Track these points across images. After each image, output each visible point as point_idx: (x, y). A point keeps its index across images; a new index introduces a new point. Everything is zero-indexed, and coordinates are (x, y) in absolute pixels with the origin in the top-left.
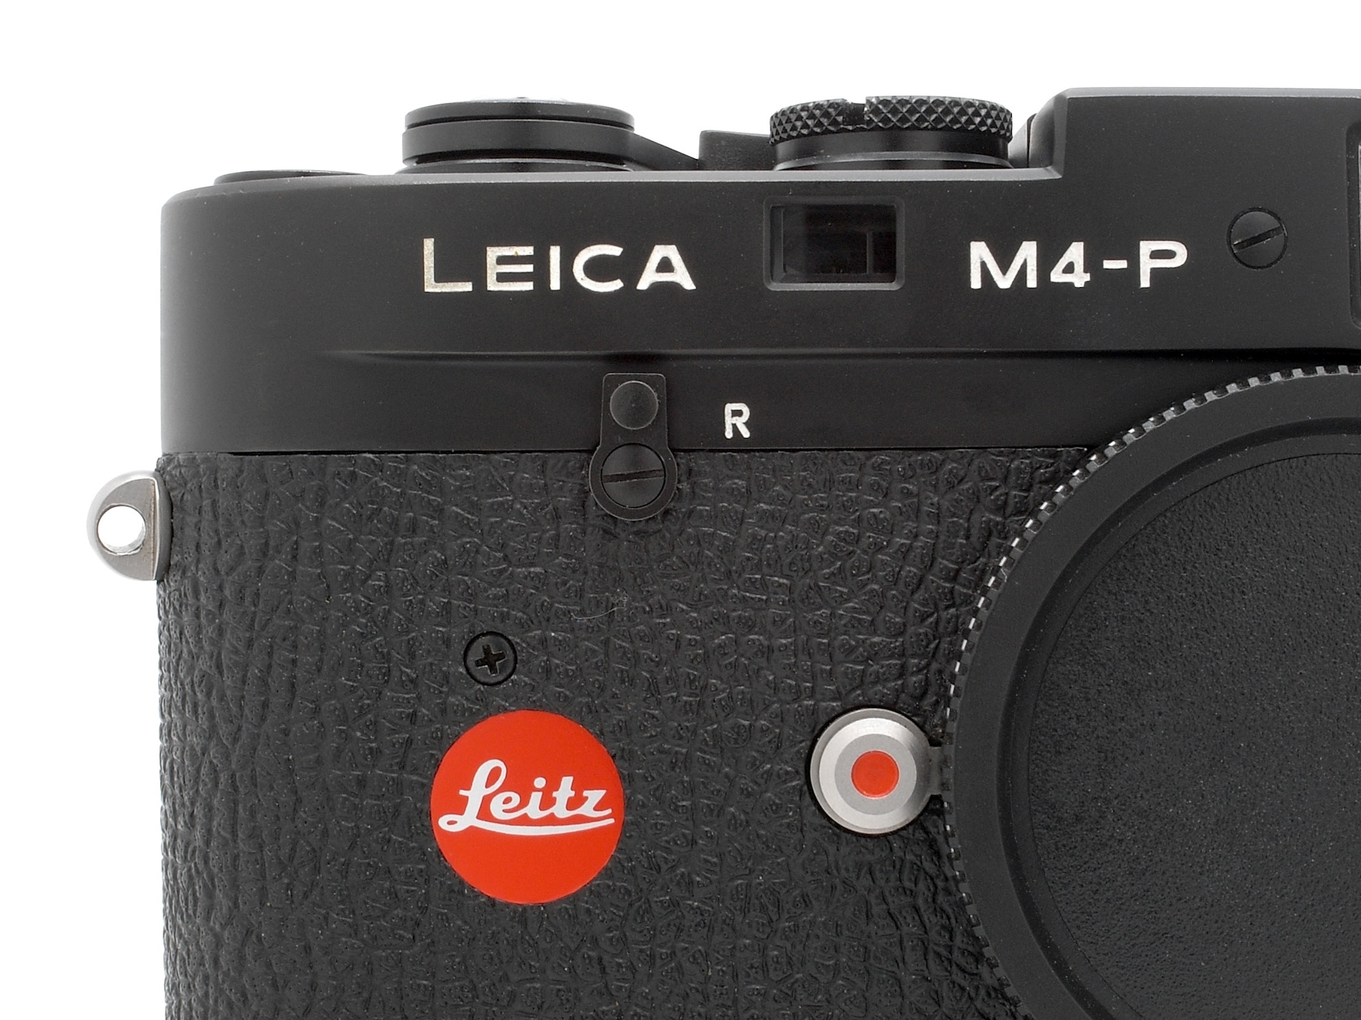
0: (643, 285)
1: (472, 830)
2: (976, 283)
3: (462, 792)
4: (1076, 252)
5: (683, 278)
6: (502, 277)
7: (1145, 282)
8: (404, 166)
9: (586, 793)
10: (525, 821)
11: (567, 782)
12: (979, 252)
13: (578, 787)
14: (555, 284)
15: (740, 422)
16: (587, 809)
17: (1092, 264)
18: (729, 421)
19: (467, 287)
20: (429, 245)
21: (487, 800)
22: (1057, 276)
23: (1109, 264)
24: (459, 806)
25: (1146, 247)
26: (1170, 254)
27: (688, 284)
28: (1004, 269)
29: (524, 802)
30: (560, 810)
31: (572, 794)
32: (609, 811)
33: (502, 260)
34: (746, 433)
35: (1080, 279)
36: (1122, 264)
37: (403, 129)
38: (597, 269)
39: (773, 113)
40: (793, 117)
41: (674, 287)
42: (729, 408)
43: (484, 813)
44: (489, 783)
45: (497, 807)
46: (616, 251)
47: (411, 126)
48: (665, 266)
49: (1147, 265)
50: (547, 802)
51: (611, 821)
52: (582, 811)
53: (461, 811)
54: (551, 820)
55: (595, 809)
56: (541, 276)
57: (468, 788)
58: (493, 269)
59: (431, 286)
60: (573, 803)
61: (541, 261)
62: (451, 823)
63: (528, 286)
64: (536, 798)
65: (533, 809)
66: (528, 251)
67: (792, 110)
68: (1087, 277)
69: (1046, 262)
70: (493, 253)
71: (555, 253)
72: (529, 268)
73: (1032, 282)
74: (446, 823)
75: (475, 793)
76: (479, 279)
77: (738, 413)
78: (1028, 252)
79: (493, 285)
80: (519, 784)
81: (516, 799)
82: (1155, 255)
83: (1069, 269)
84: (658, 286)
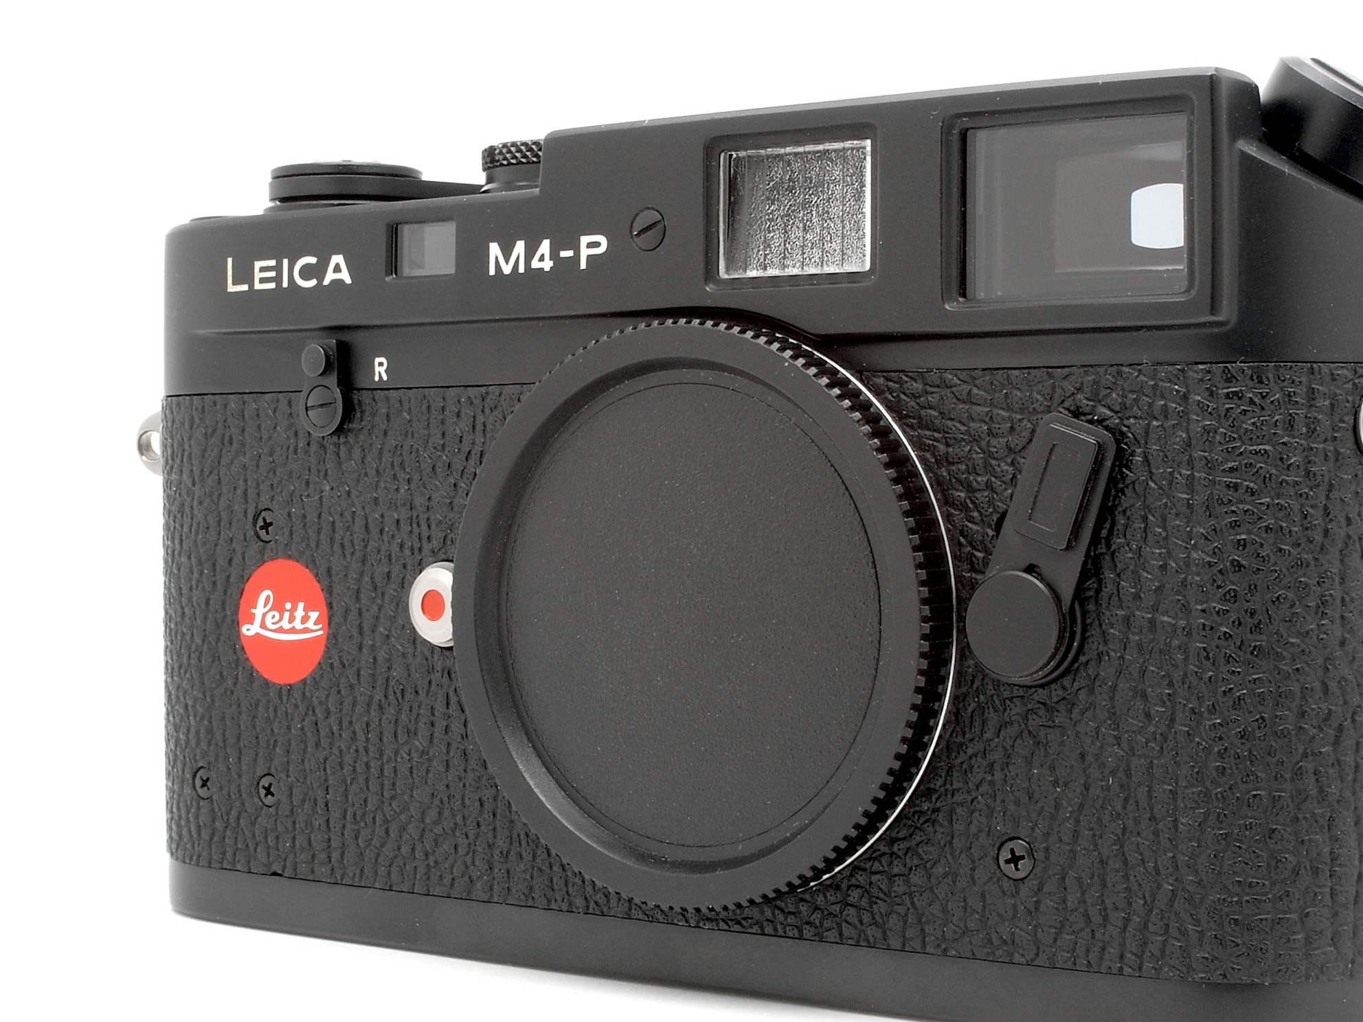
0: (326, 282)
1: (257, 634)
2: (492, 272)
3: (253, 611)
4: (545, 247)
5: (345, 276)
6: (262, 280)
7: (583, 266)
8: (271, 204)
9: (310, 614)
10: (280, 630)
11: (301, 605)
12: (494, 249)
13: (306, 610)
14: (285, 284)
15: (382, 370)
16: (310, 624)
17: (554, 255)
18: (377, 369)
19: (245, 288)
20: (230, 260)
21: (264, 615)
22: (535, 264)
23: (564, 254)
24: (251, 621)
25: (585, 240)
26: (597, 245)
27: (348, 281)
28: (507, 262)
29: (281, 619)
30: (297, 624)
31: (303, 614)
32: (320, 626)
33: (262, 269)
34: (385, 378)
35: (547, 265)
36: (570, 253)
37: (270, 180)
38: (306, 272)
42: (378, 360)
43: (263, 625)
44: (265, 605)
45: (268, 621)
46: (312, 260)
47: (275, 178)
48: (337, 269)
49: (585, 253)
50: (292, 619)
51: (321, 632)
52: (307, 625)
53: (252, 623)
54: (293, 630)
55: (314, 624)
56: (278, 279)
57: (255, 608)
58: (258, 275)
59: (232, 288)
60: (305, 619)
61: (278, 268)
62: (248, 630)
63: (272, 286)
64: (287, 615)
65: (285, 623)
66: (272, 263)
68: (551, 264)
69: (530, 253)
70: (258, 265)
71: (286, 262)
72: (273, 274)
73: (521, 270)
74: (249, 630)
75: (259, 611)
76: (251, 282)
77: (381, 364)
78: (520, 247)
79: (258, 286)
80: (278, 607)
81: (277, 615)
82: (590, 245)
83: (542, 259)
84: (333, 282)
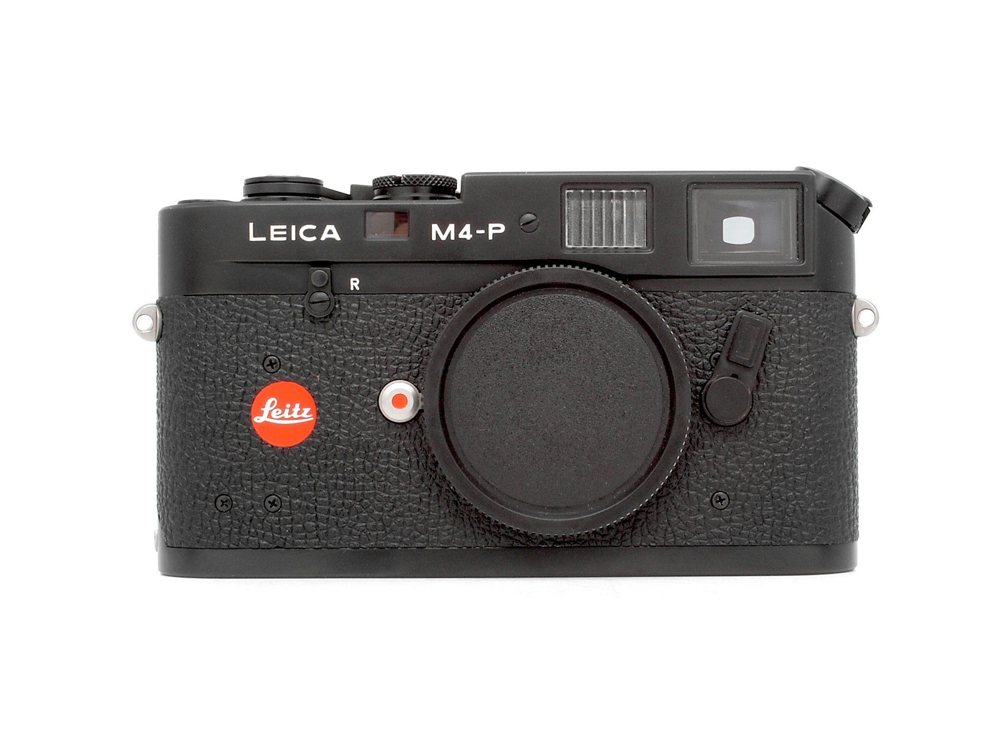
0: (323, 238)
1: (265, 422)
2: (434, 238)
3: (262, 409)
4: (467, 228)
5: (336, 236)
6: (275, 236)
7: (490, 238)
8: (244, 198)
9: (304, 409)
10: (283, 418)
11: (297, 405)
12: (435, 228)
13: (301, 407)
14: (293, 238)
15: (356, 285)
16: (304, 415)
17: (473, 231)
18: (352, 284)
19: (264, 239)
20: (251, 225)
21: (270, 412)
22: (461, 236)
23: (478, 232)
24: (261, 414)
25: (491, 226)
26: (499, 228)
27: (338, 238)
28: (443, 233)
29: (283, 413)
30: (295, 415)
31: (299, 409)
33: (276, 230)
34: (358, 288)
35: (469, 237)
36: (483, 232)
37: (243, 185)
38: (308, 233)
39: (374, 179)
40: (382, 181)
41: (333, 240)
42: (352, 280)
43: (269, 416)
44: (271, 406)
45: (274, 414)
46: (314, 227)
47: (246, 184)
48: (330, 232)
49: (491, 232)
50: (291, 412)
52: (302, 415)
53: (261, 416)
54: (292, 418)
55: (307, 414)
56: (289, 235)
57: (264, 407)
58: (273, 233)
59: (252, 238)
60: (300, 413)
61: (289, 230)
62: (258, 419)
63: (284, 239)
64: (287, 411)
65: (286, 415)
66: (285, 227)
67: (381, 178)
68: (471, 236)
69: (458, 230)
70: (273, 228)
71: (293, 228)
72: (285, 233)
73: (453, 238)
74: (257, 420)
75: (266, 409)
76: (268, 237)
77: (355, 282)
78: (451, 228)
79: (273, 238)
80: (281, 406)
81: (280, 411)
82: (494, 228)
83: (465, 233)
84: (327, 239)
